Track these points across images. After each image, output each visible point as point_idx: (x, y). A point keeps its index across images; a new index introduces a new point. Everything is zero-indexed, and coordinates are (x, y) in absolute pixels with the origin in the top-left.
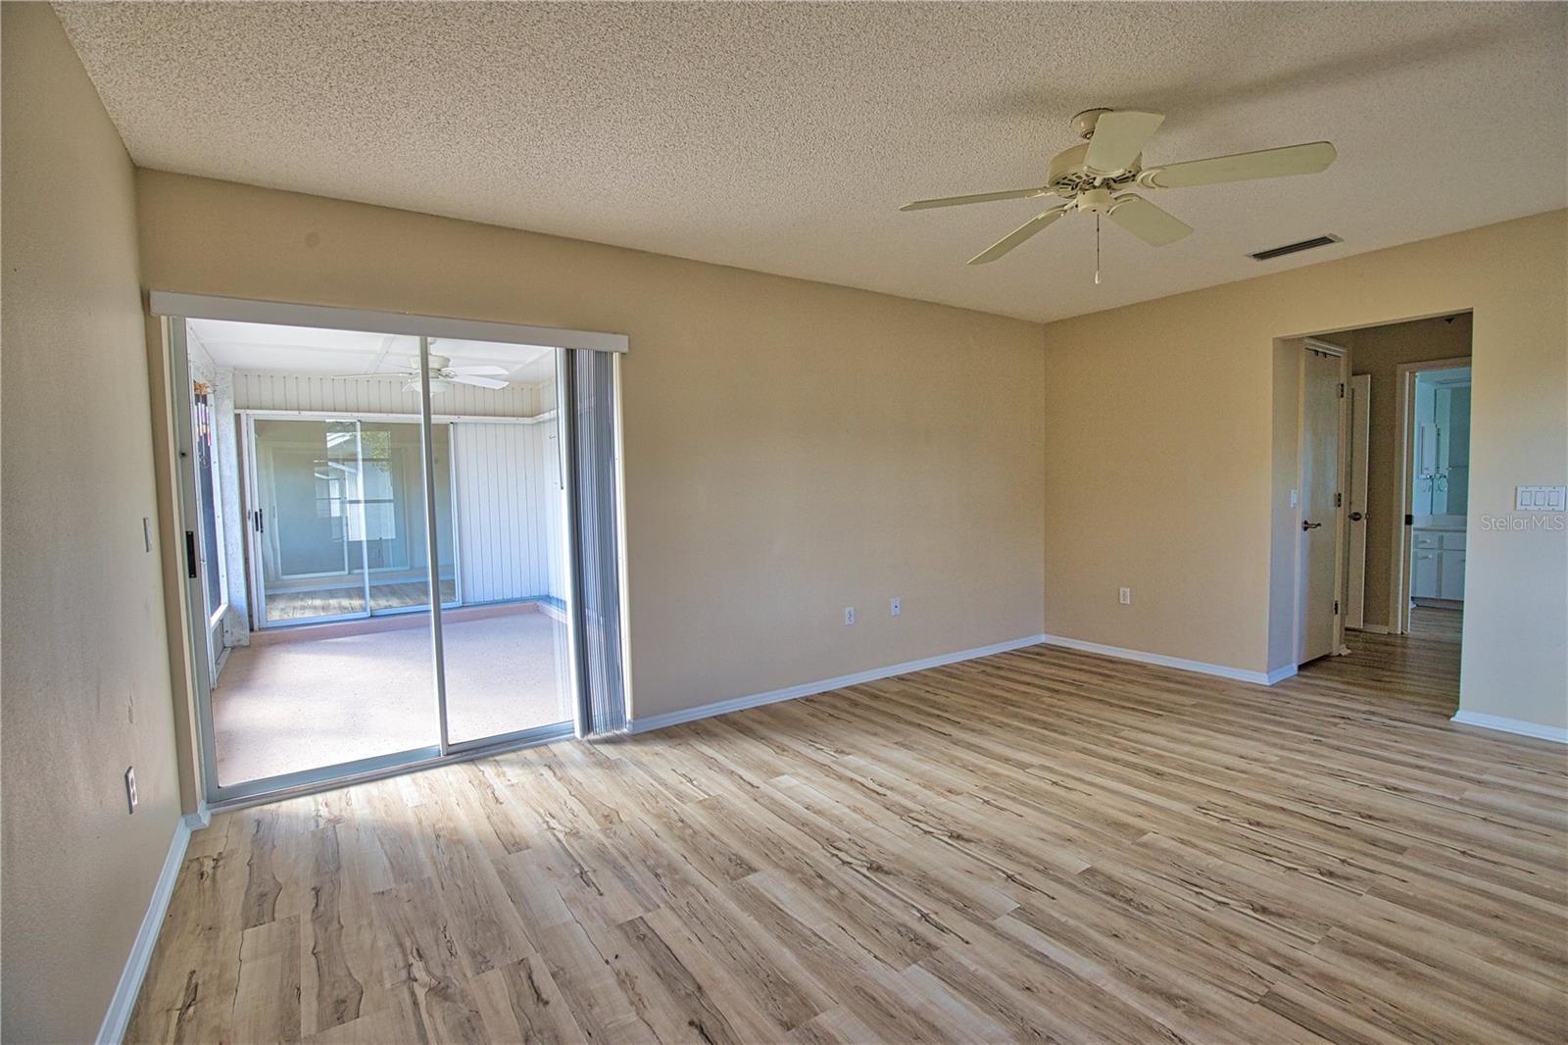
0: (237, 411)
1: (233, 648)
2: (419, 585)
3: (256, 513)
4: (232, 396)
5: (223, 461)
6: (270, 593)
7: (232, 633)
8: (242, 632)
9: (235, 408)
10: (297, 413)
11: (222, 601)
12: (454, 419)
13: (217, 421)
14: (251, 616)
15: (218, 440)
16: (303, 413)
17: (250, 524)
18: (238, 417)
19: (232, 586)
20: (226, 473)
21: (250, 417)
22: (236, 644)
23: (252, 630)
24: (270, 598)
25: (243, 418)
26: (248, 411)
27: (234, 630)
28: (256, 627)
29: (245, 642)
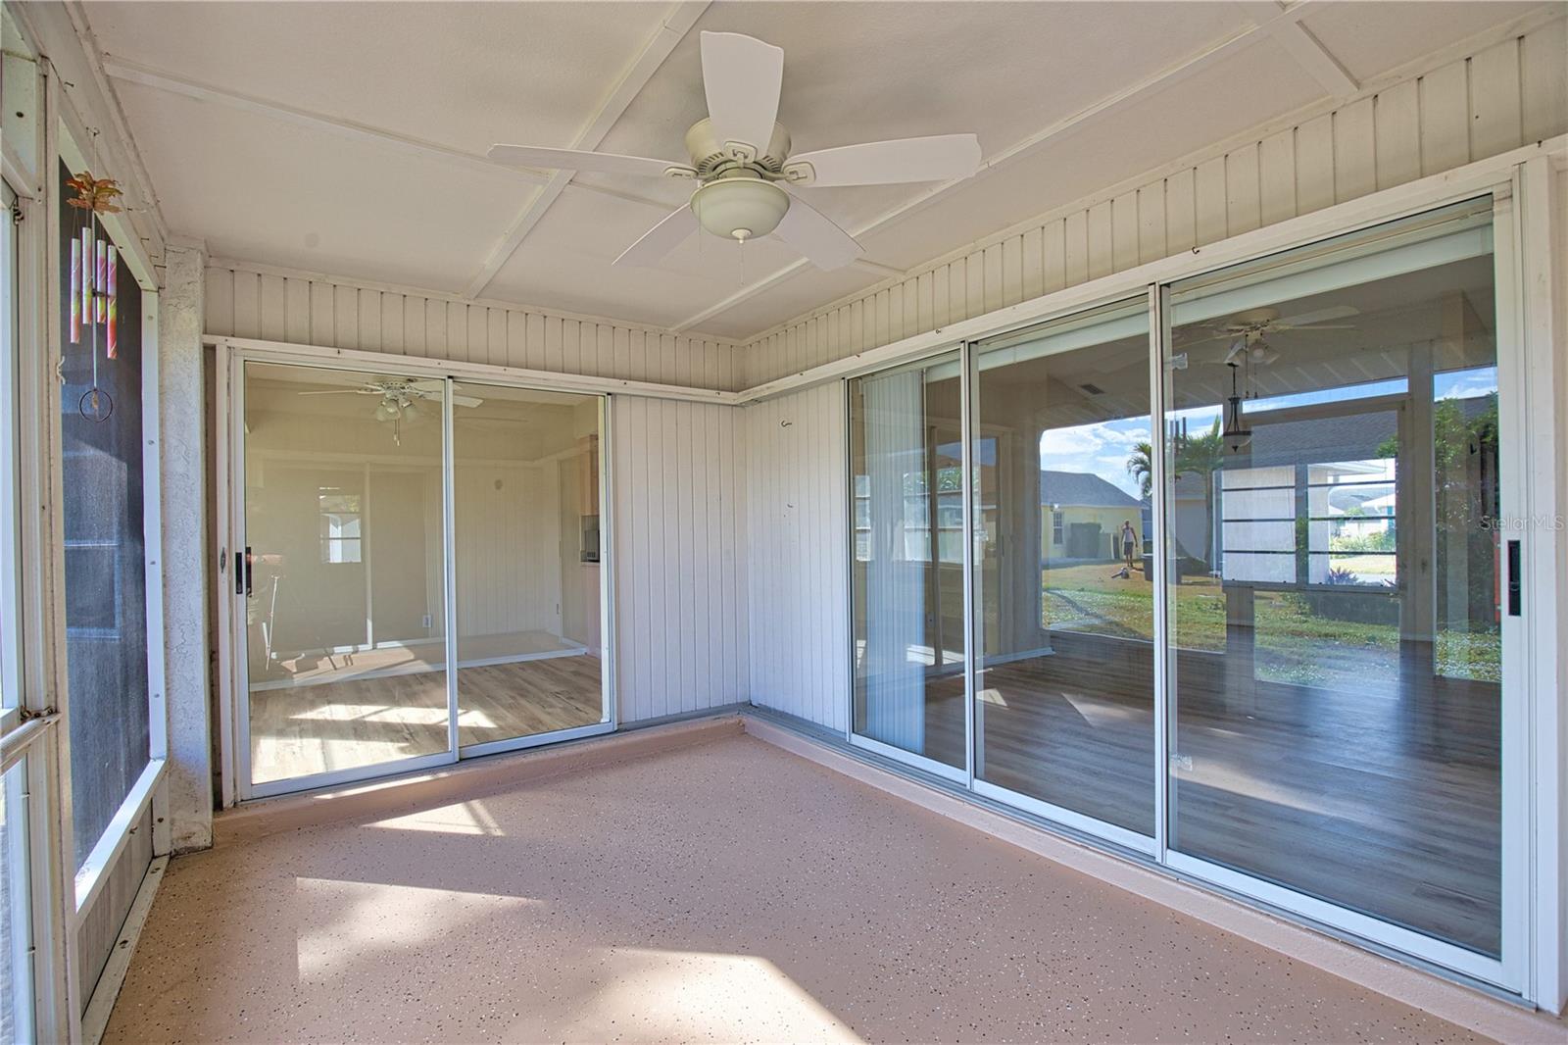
0: (210, 340)
1: (173, 856)
2: (495, 673)
3: (239, 556)
4: (199, 303)
5: (173, 441)
6: (257, 687)
7: (172, 822)
8: (197, 818)
9: (205, 332)
10: (332, 352)
11: (153, 753)
12: (614, 386)
13: (161, 352)
14: (217, 774)
15: (161, 394)
16: (346, 353)
17: (225, 579)
18: (209, 352)
19: (178, 716)
20: (178, 467)
21: (236, 354)
22: (182, 844)
23: (218, 806)
24: (258, 698)
25: (222, 355)
26: (234, 342)
27: (177, 816)
28: (227, 802)
29: (202, 839)
